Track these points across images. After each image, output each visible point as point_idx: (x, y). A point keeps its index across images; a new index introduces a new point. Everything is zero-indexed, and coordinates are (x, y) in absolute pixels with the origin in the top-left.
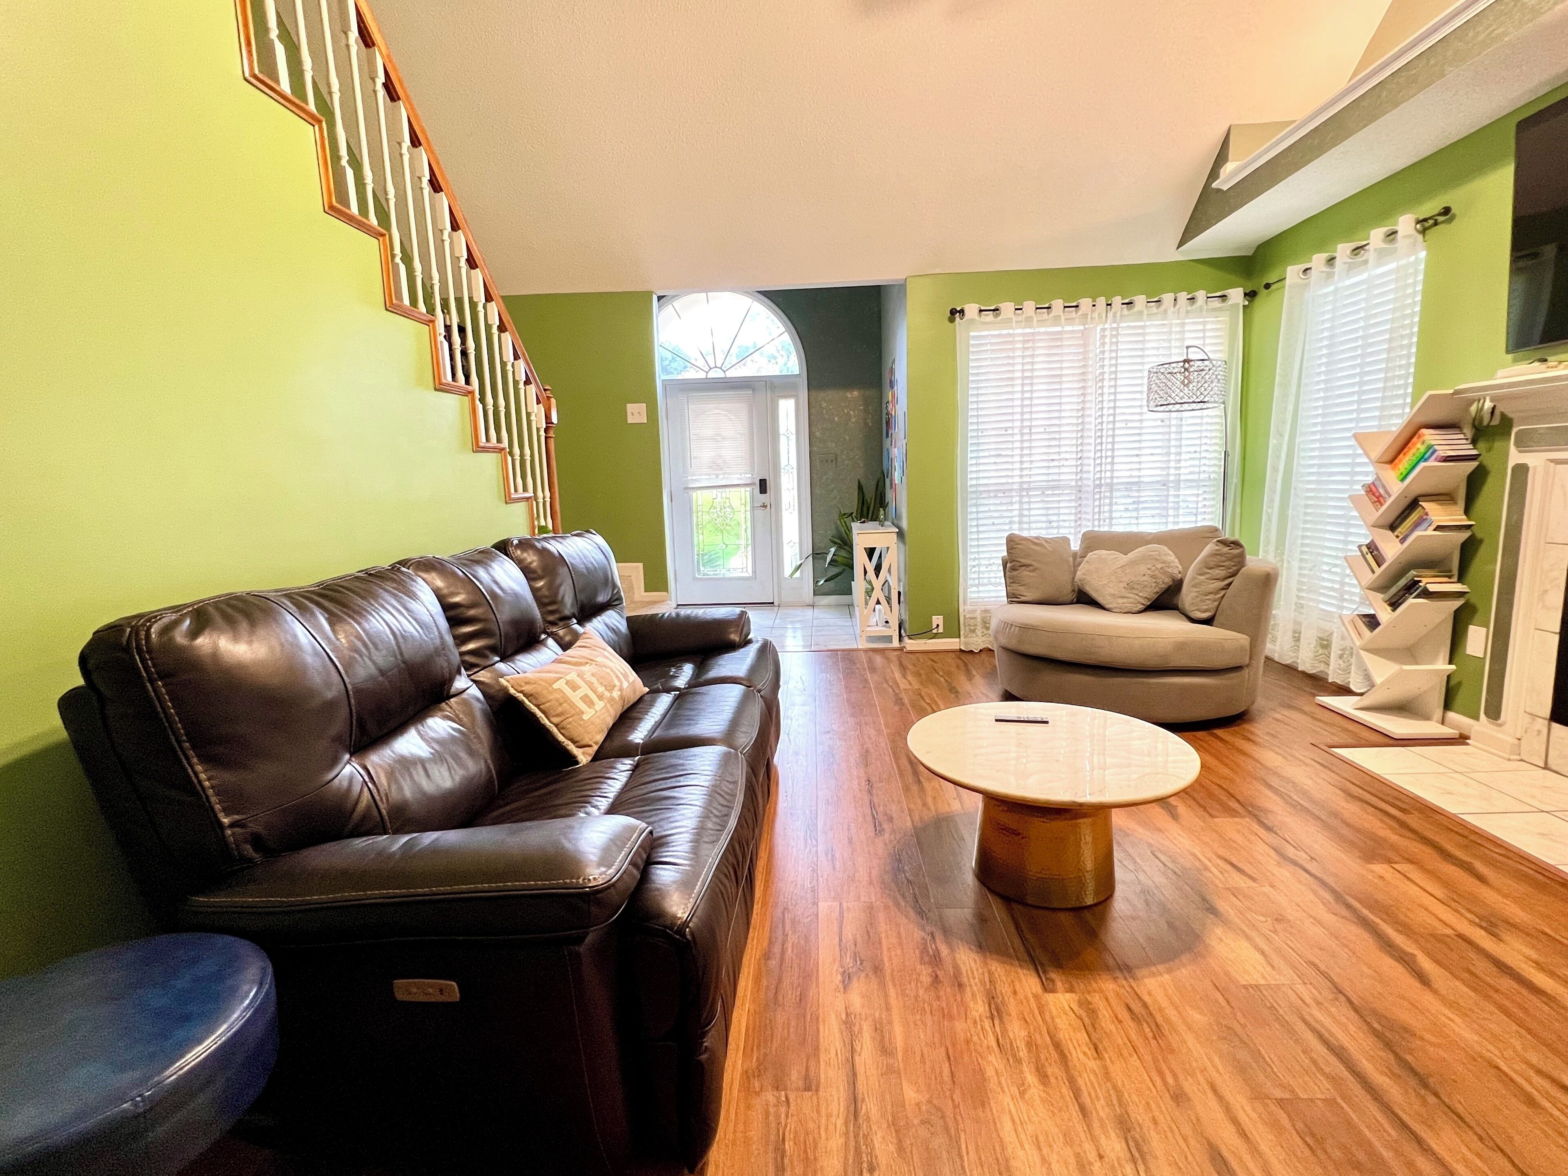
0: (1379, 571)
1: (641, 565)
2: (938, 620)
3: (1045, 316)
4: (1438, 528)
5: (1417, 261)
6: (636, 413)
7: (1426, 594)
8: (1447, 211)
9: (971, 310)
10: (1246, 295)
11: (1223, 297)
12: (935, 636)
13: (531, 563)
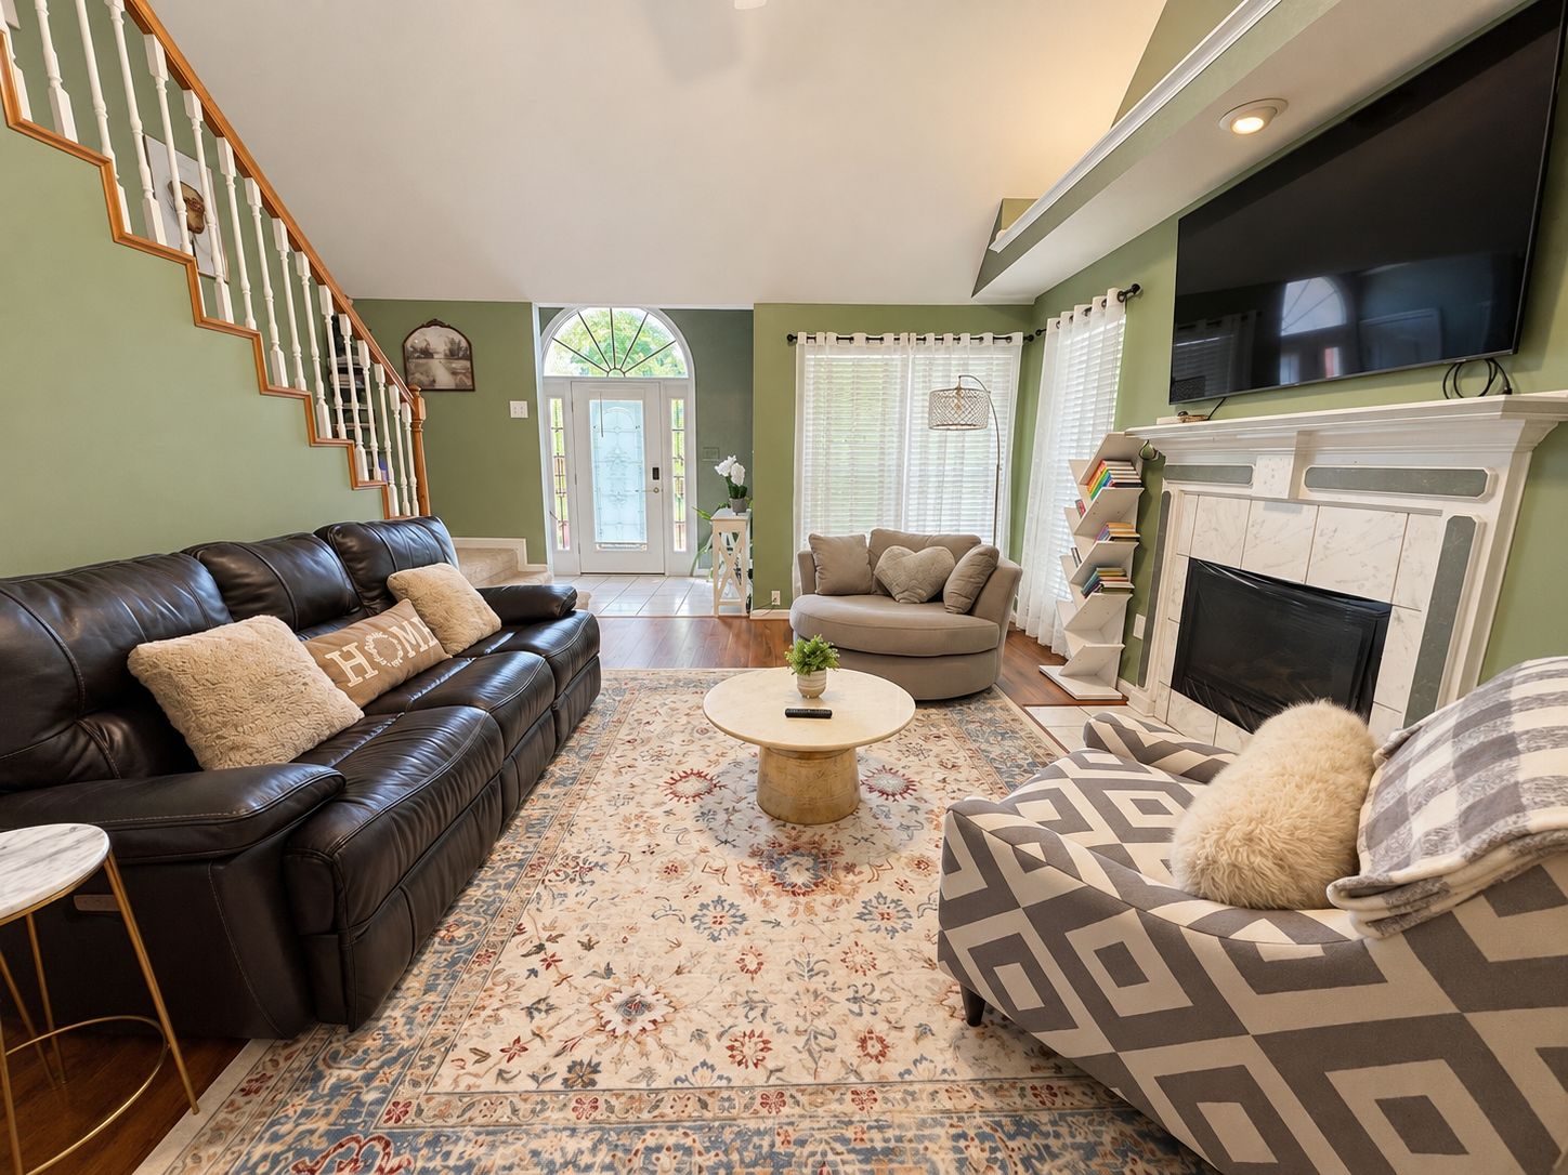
0: (1080, 566)
1: (524, 540)
2: (776, 594)
3: (879, 345)
4: (1112, 539)
5: (1119, 326)
6: (518, 409)
7: (1104, 590)
8: (1136, 288)
9: (802, 336)
10: (1025, 338)
11: (1009, 339)
12: (774, 607)
13: (351, 547)
